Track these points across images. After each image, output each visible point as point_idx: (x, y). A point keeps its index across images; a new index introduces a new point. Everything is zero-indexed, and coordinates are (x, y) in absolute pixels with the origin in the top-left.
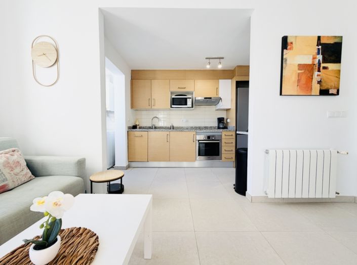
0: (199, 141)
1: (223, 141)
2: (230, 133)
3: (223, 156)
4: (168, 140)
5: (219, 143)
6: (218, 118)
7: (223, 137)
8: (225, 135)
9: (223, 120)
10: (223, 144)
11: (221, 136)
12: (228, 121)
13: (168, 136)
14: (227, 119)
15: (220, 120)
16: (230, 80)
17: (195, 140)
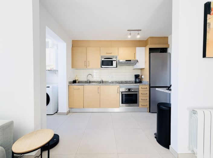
0: (122, 92)
1: (140, 92)
2: (145, 87)
3: (140, 103)
4: (99, 92)
5: (137, 94)
6: (135, 75)
7: (140, 89)
8: (141, 88)
9: (139, 76)
10: (140, 95)
11: (139, 88)
12: (143, 77)
13: (99, 89)
14: (141, 76)
15: (137, 76)
16: (144, 48)
17: (119, 92)
